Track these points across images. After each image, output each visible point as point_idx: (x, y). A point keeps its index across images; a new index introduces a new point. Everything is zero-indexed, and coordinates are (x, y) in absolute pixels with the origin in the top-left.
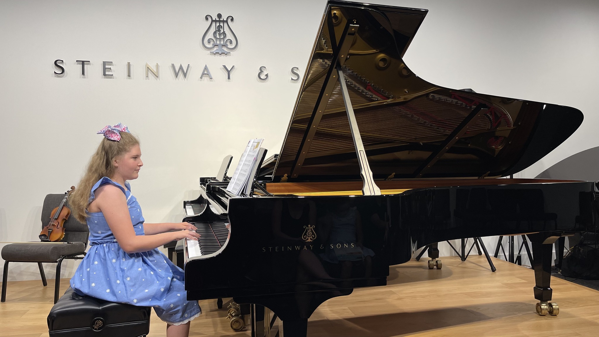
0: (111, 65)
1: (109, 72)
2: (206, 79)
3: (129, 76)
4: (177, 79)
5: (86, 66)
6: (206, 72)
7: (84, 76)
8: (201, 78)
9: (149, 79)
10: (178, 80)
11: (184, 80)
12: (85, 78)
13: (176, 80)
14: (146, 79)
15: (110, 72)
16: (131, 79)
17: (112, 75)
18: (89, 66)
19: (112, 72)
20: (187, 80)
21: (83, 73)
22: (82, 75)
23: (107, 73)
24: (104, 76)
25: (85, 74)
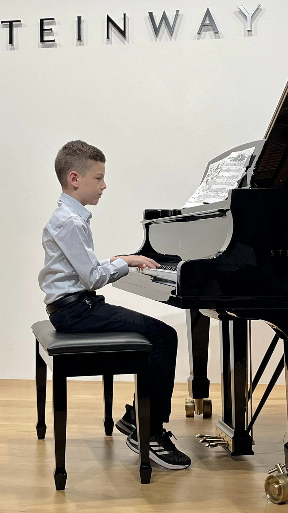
0: (52, 25)
2: (208, 35)
3: (80, 39)
4: (158, 39)
5: (15, 29)
6: (208, 22)
7: (12, 47)
8: (199, 33)
9: (111, 44)
10: (160, 41)
11: (169, 40)
12: (14, 48)
13: (156, 41)
14: (107, 44)
15: (51, 37)
16: (83, 45)
17: (54, 41)
18: (19, 28)
19: (53, 36)
20: (175, 40)
21: (11, 42)
22: (10, 45)
23: (46, 38)
24: (41, 43)
25: (13, 43)
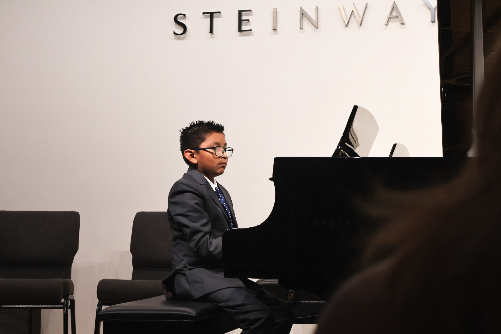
0: (249, 15)
1: (247, 25)
2: (394, 24)
3: (275, 30)
4: (347, 29)
5: (215, 20)
6: (394, 14)
7: (212, 35)
8: (387, 25)
9: (304, 33)
10: (350, 32)
11: (358, 30)
12: (214, 37)
13: (346, 31)
14: (300, 33)
15: (248, 27)
16: (278, 35)
17: (251, 30)
18: (219, 19)
19: (250, 25)
20: (364, 30)
21: (211, 31)
22: (210, 34)
23: (244, 28)
24: (239, 32)
25: (213, 32)
